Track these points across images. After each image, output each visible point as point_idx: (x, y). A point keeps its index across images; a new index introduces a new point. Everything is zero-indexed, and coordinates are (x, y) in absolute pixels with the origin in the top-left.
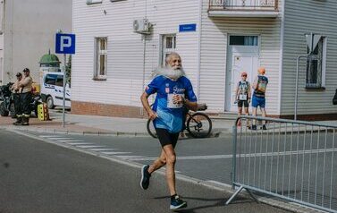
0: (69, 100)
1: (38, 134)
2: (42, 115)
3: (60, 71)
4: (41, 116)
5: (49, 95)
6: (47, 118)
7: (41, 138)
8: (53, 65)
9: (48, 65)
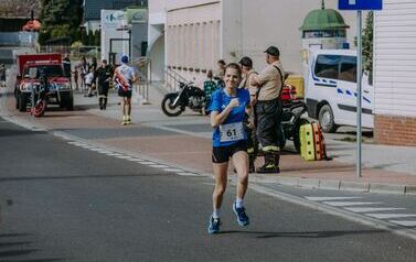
0: (369, 112)
1: (303, 194)
2: (311, 148)
3: (346, 46)
4: (308, 150)
5: (325, 103)
6: (322, 153)
7: (310, 202)
8: (332, 33)
9: (319, 33)
